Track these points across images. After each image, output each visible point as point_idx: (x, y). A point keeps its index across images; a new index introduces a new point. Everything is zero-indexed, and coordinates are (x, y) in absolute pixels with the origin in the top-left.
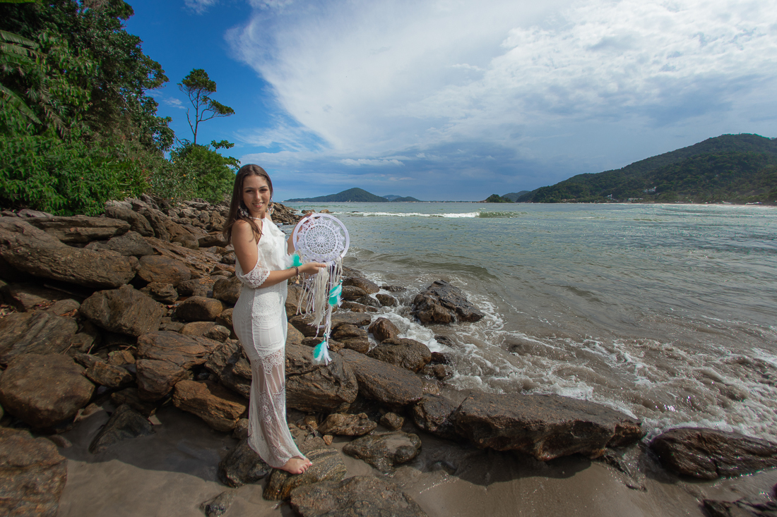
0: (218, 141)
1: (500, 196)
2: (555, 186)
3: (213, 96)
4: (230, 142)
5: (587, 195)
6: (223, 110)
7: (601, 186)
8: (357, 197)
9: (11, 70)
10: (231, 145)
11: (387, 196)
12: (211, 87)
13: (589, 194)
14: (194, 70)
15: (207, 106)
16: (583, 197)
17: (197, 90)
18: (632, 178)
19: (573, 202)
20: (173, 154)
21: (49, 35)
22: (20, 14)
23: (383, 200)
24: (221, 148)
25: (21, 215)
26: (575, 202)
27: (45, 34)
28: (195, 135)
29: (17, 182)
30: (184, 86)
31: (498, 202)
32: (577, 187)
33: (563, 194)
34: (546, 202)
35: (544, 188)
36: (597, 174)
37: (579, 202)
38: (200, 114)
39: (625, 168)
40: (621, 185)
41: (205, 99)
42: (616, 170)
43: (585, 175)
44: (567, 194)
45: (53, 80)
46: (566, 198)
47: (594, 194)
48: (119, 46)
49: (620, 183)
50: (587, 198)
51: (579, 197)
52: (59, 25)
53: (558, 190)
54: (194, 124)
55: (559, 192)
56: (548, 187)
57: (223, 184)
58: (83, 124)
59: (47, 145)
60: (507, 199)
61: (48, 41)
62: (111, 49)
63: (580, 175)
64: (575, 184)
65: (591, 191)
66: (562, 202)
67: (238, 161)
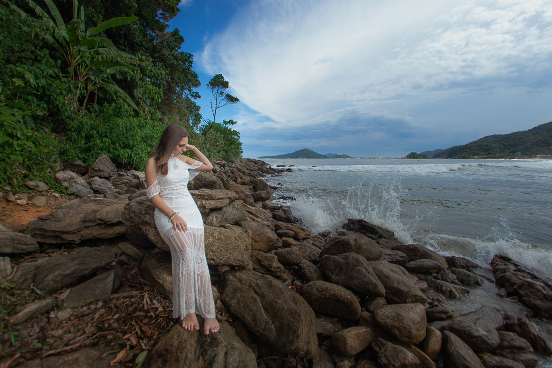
0: (227, 121)
1: (418, 153)
2: (466, 145)
3: (226, 91)
4: (234, 121)
5: (497, 152)
6: (233, 99)
7: (510, 145)
8: (306, 155)
9: (121, 77)
10: (235, 123)
11: (327, 154)
12: (226, 85)
13: (498, 151)
14: (216, 75)
15: (223, 97)
16: (493, 154)
17: (217, 88)
18: (539, 138)
19: (484, 158)
20: (201, 129)
21: (142, 55)
22: (124, 42)
23: (324, 157)
24: (229, 124)
25: (130, 175)
26: (486, 158)
27: (139, 55)
28: (215, 117)
29: (128, 150)
30: (210, 85)
31: (416, 158)
32: (487, 146)
33: (474, 152)
34: (459, 158)
35: (456, 147)
36: (505, 135)
37: (490, 158)
38: (218, 103)
39: (532, 129)
40: (528, 144)
41: (222, 93)
42: (523, 132)
43: (494, 136)
44: (478, 152)
45: (143, 83)
46: (477, 154)
47: (504, 152)
48: (180, 60)
49: (528, 142)
50: (497, 155)
51: (490, 154)
52: (146, 49)
53: (469, 148)
54: (214, 109)
55: (471, 150)
56: (461, 146)
57: (233, 148)
58: (157, 111)
59: (144, 125)
60: (424, 156)
61: (142, 58)
62: (175, 62)
63: (490, 136)
64: (485, 144)
65: (500, 149)
66: (473, 158)
67: (238, 132)
